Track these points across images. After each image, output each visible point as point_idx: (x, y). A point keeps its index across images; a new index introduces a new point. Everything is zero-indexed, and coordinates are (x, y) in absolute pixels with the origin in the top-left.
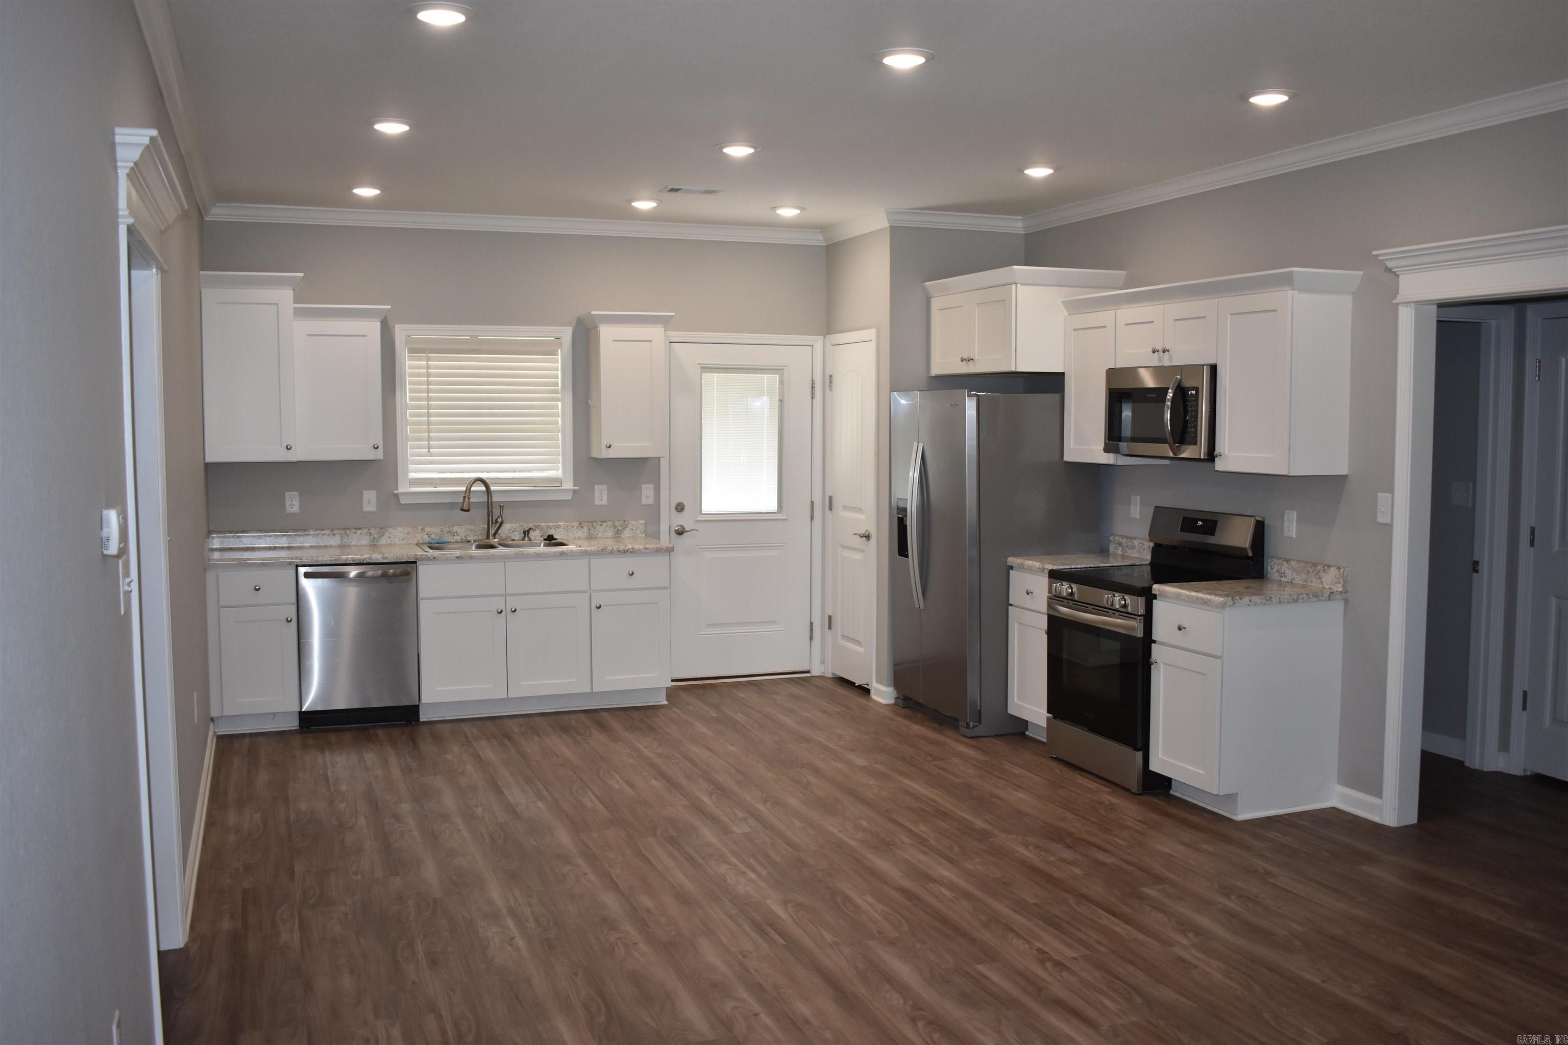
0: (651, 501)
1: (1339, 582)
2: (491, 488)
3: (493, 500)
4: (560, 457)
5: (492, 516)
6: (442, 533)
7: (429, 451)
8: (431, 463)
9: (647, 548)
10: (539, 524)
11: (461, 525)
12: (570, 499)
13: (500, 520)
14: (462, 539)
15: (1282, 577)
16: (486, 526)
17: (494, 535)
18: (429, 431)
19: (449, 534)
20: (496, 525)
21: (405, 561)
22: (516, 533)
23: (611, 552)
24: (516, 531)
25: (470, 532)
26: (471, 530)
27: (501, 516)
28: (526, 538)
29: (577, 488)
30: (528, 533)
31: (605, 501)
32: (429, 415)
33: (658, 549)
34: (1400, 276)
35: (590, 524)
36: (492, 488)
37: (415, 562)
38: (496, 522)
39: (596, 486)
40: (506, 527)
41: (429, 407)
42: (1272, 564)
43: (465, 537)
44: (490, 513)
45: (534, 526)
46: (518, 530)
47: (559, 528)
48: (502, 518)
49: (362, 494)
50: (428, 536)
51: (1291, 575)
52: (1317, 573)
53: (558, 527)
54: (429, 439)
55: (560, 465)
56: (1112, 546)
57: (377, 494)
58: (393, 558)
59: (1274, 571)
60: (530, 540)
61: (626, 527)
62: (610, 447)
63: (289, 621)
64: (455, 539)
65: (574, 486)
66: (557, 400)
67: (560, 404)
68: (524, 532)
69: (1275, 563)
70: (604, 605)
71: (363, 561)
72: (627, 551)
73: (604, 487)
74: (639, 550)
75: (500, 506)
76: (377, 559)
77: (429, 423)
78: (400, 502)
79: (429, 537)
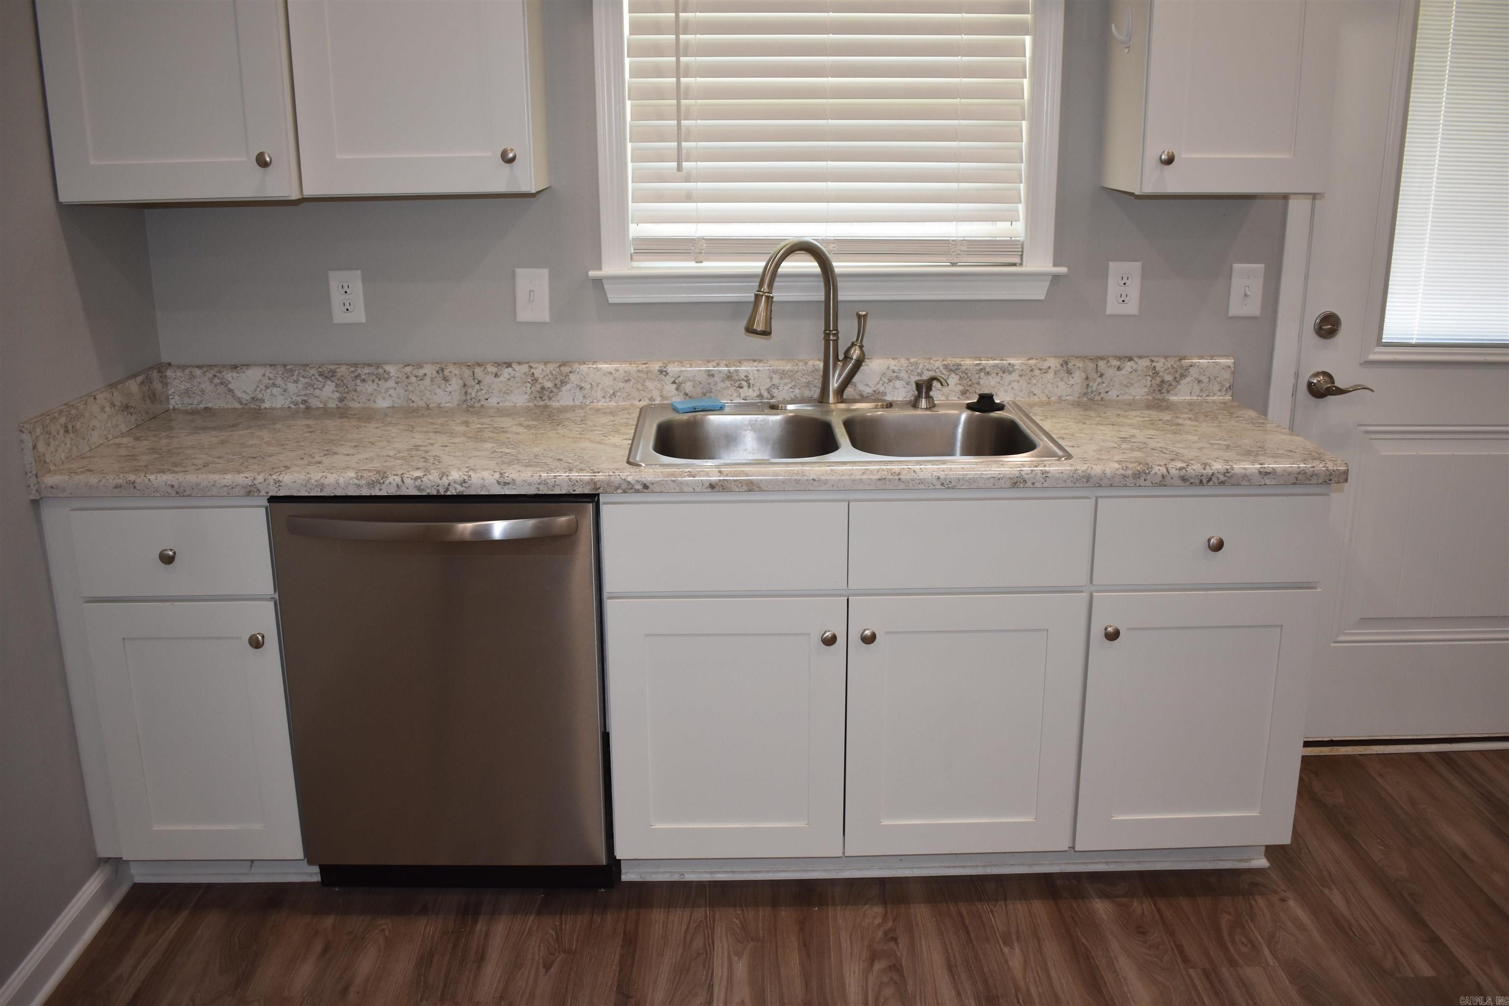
0: (1253, 308)
2: (834, 264)
3: (840, 298)
4: (1022, 186)
5: (836, 341)
6: (711, 380)
7: (679, 168)
8: (689, 198)
9: (1267, 473)
10: (958, 361)
11: (760, 361)
12: (1042, 297)
13: (855, 353)
14: (760, 396)
16: (821, 365)
17: (840, 391)
18: (679, 114)
19: (728, 383)
20: (844, 367)
21: (564, 492)
22: (898, 384)
23: (1163, 482)
24: (897, 378)
25: (781, 378)
26: (783, 374)
27: (859, 341)
28: (923, 403)
29: (1063, 270)
30: (929, 388)
31: (1132, 308)
32: (679, 71)
33: (1300, 477)
35: (1091, 365)
36: (839, 266)
37: (593, 498)
38: (847, 357)
39: (1112, 265)
40: (874, 367)
41: (679, 50)
43: (768, 390)
44: (830, 335)
45: (946, 367)
46: (903, 374)
47: (1010, 373)
48: (861, 347)
49: (513, 276)
50: (675, 386)
53: (1007, 370)
54: (680, 136)
55: (1021, 208)
57: (552, 277)
58: (530, 484)
60: (932, 406)
61: (1183, 376)
62: (1170, 161)
63: (256, 643)
64: (743, 395)
65: (1055, 265)
66: (1020, 29)
67: (1028, 40)
68: (919, 386)
70: (1128, 629)
71: (447, 490)
72: (1210, 480)
73: (1135, 267)
74: (1245, 477)
75: (859, 316)
76: (483, 487)
77: (679, 93)
78: (608, 301)
79: (677, 389)
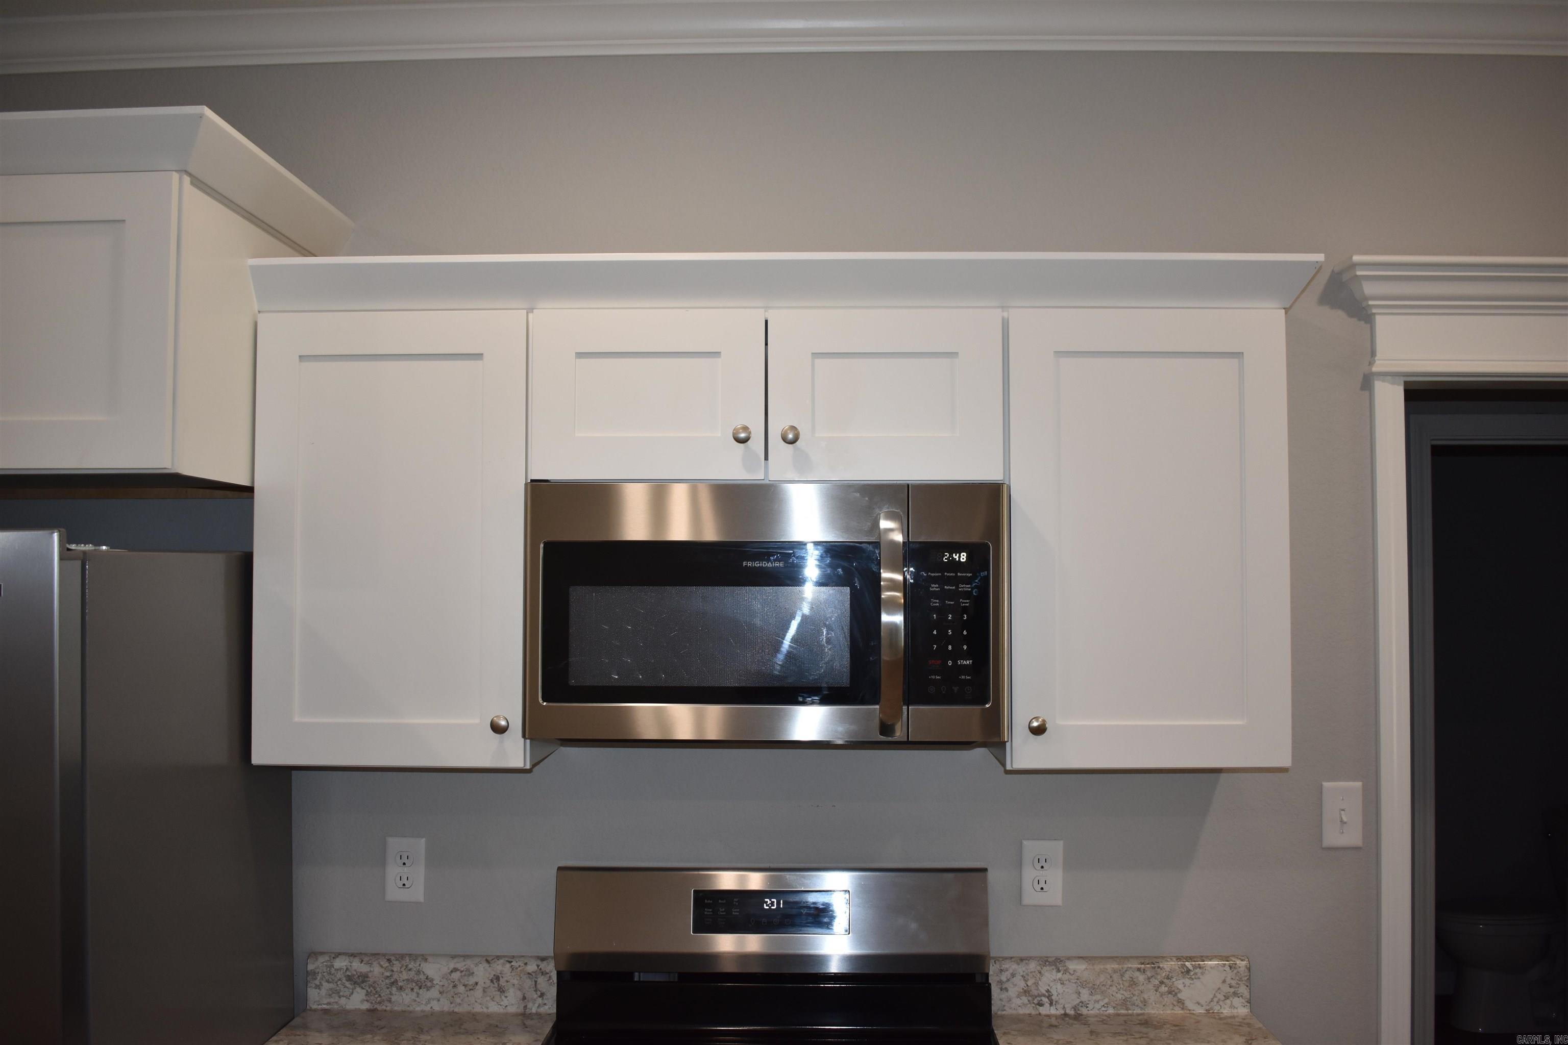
1: (1235, 994)
15: (1041, 1004)
34: (1378, 318)
42: (1004, 978)
51: (1075, 996)
52: (1162, 983)
56: (318, 987)
59: (1012, 992)
69: (1013, 975)
